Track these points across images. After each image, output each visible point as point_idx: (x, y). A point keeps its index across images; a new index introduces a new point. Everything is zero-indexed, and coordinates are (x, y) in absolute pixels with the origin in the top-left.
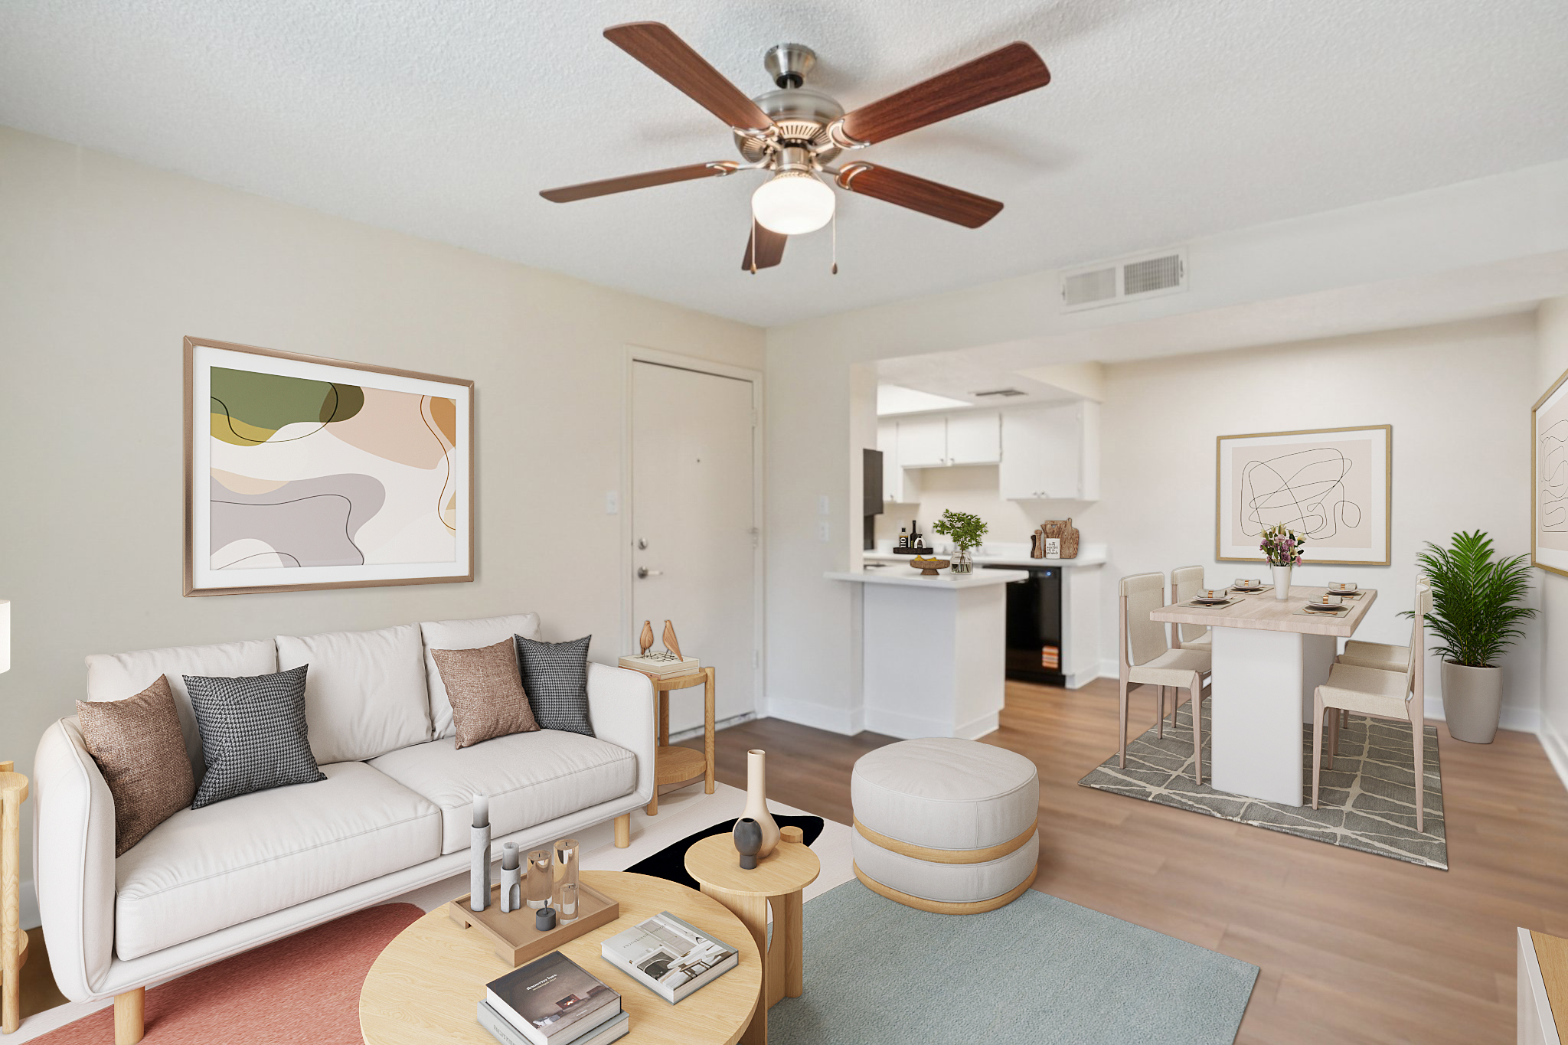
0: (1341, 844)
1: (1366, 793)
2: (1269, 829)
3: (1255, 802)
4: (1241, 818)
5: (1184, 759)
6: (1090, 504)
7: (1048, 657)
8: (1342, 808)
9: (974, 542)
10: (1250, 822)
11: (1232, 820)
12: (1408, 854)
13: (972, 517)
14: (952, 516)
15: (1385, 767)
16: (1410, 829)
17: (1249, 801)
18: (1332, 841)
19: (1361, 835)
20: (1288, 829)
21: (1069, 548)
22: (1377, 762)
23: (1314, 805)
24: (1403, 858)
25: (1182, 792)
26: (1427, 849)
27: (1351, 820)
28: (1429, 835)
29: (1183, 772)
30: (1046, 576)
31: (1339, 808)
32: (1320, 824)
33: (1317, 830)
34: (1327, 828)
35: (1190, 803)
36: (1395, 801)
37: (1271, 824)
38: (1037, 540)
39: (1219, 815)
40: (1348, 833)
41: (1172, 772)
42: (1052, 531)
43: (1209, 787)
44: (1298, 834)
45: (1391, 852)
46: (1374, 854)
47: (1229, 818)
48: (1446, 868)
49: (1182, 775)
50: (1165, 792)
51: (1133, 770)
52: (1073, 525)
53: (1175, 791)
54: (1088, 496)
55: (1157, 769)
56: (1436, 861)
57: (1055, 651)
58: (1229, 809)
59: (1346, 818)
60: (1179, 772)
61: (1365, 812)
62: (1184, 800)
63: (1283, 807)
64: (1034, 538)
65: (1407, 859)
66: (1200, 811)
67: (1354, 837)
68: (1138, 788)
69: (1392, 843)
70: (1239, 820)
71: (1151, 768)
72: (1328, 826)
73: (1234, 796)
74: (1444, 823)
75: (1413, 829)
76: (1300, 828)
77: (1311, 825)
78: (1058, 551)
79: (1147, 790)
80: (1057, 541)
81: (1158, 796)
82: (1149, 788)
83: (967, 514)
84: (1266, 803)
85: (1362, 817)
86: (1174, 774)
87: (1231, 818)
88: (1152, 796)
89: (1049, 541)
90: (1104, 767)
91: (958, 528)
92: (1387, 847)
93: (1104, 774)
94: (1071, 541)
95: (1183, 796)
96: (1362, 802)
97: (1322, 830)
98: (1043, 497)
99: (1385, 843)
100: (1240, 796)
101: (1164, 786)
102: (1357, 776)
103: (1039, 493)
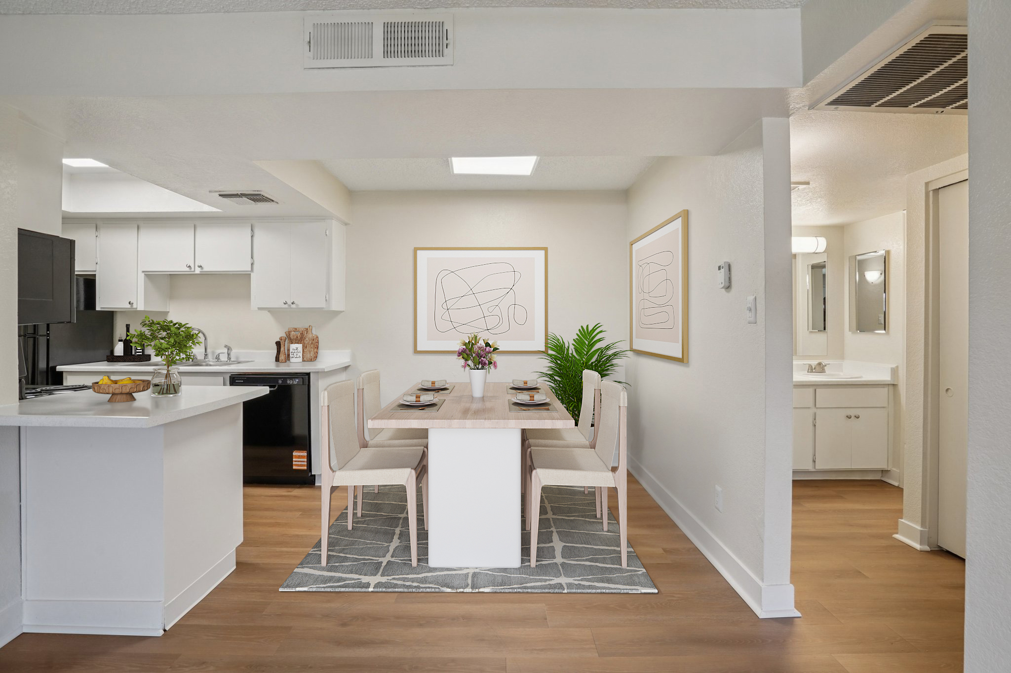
0: (569, 591)
1: (567, 544)
3: (477, 570)
4: (472, 588)
5: (387, 544)
6: (337, 313)
7: (298, 460)
8: (555, 561)
9: (183, 356)
10: (481, 590)
11: (463, 592)
12: (625, 587)
13: (181, 325)
14: (152, 323)
15: (571, 520)
16: (615, 566)
17: (471, 571)
18: (560, 591)
19: (581, 580)
20: (519, 588)
21: (310, 352)
22: (564, 517)
23: (533, 563)
24: (622, 591)
25: (401, 576)
26: (637, 580)
27: (568, 570)
28: (632, 568)
29: (392, 557)
30: (295, 383)
31: (552, 562)
32: (544, 578)
33: (543, 583)
34: (552, 580)
35: (415, 584)
36: (593, 546)
37: (503, 587)
38: (282, 345)
40: (570, 580)
41: (381, 560)
42: (295, 337)
43: (426, 567)
44: (529, 590)
45: (611, 589)
46: (598, 593)
47: (459, 590)
48: (656, 591)
49: (393, 559)
50: (384, 579)
51: (337, 564)
52: (314, 332)
53: (394, 577)
54: (335, 307)
55: (364, 559)
56: (647, 587)
57: (305, 454)
58: (456, 582)
59: (563, 568)
60: (388, 557)
61: (575, 560)
62: (408, 584)
63: (505, 570)
64: (278, 344)
65: (626, 591)
67: (577, 582)
68: (353, 582)
69: (609, 581)
70: (470, 590)
71: (356, 560)
72: (551, 578)
73: (455, 570)
74: (637, 556)
75: (618, 567)
76: (528, 585)
77: (537, 581)
78: (301, 354)
79: (364, 581)
80: (300, 346)
81: (378, 585)
82: (365, 579)
83: (175, 322)
84: (488, 570)
85: (574, 564)
86: (384, 561)
87: (462, 590)
88: (372, 585)
89: (293, 346)
90: (303, 568)
91: (162, 339)
92: (606, 585)
93: (306, 574)
94: (312, 348)
95: (404, 580)
96: (568, 552)
97: (547, 583)
98: (293, 306)
99: (603, 582)
100: (461, 569)
101: (380, 573)
102: (552, 532)
103: (289, 302)
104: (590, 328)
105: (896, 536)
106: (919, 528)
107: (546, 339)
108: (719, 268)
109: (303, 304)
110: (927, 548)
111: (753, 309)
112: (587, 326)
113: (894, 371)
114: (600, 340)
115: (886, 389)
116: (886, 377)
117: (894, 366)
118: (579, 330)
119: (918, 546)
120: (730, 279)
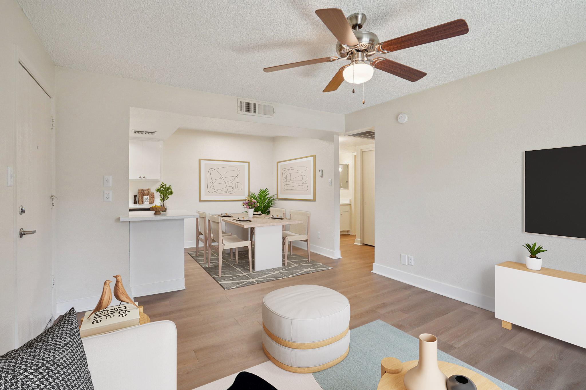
0: (312, 272)
2: (295, 276)
5: (236, 270)
8: (295, 265)
26: (323, 266)
28: (318, 264)
39: (280, 278)
40: (308, 269)
41: (243, 274)
42: (146, 193)
46: (319, 271)
47: (283, 278)
49: (247, 274)
52: (151, 191)
55: (237, 275)
59: (301, 267)
60: (245, 274)
61: (301, 264)
62: (265, 279)
64: (135, 196)
66: (274, 280)
69: (318, 268)
71: (235, 276)
78: (149, 201)
80: (148, 197)
89: (145, 197)
94: (151, 197)
98: (144, 179)
103: (142, 177)
104: (264, 190)
105: (355, 243)
106: (360, 240)
107: (249, 194)
108: (320, 171)
109: (148, 178)
110: (361, 244)
111: (331, 183)
112: (263, 189)
113: (350, 201)
114: (268, 194)
115: (348, 206)
116: (348, 202)
117: (350, 199)
118: (260, 191)
119: (360, 244)
120: (323, 174)
